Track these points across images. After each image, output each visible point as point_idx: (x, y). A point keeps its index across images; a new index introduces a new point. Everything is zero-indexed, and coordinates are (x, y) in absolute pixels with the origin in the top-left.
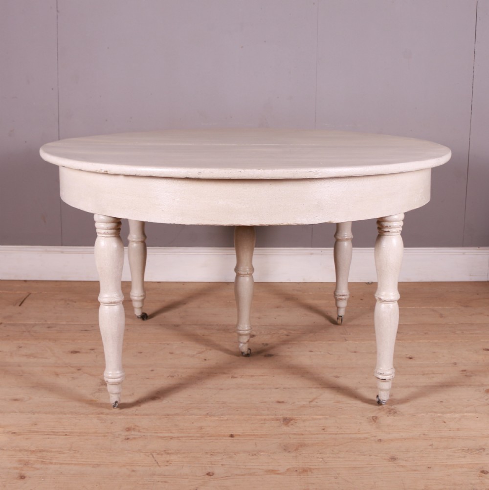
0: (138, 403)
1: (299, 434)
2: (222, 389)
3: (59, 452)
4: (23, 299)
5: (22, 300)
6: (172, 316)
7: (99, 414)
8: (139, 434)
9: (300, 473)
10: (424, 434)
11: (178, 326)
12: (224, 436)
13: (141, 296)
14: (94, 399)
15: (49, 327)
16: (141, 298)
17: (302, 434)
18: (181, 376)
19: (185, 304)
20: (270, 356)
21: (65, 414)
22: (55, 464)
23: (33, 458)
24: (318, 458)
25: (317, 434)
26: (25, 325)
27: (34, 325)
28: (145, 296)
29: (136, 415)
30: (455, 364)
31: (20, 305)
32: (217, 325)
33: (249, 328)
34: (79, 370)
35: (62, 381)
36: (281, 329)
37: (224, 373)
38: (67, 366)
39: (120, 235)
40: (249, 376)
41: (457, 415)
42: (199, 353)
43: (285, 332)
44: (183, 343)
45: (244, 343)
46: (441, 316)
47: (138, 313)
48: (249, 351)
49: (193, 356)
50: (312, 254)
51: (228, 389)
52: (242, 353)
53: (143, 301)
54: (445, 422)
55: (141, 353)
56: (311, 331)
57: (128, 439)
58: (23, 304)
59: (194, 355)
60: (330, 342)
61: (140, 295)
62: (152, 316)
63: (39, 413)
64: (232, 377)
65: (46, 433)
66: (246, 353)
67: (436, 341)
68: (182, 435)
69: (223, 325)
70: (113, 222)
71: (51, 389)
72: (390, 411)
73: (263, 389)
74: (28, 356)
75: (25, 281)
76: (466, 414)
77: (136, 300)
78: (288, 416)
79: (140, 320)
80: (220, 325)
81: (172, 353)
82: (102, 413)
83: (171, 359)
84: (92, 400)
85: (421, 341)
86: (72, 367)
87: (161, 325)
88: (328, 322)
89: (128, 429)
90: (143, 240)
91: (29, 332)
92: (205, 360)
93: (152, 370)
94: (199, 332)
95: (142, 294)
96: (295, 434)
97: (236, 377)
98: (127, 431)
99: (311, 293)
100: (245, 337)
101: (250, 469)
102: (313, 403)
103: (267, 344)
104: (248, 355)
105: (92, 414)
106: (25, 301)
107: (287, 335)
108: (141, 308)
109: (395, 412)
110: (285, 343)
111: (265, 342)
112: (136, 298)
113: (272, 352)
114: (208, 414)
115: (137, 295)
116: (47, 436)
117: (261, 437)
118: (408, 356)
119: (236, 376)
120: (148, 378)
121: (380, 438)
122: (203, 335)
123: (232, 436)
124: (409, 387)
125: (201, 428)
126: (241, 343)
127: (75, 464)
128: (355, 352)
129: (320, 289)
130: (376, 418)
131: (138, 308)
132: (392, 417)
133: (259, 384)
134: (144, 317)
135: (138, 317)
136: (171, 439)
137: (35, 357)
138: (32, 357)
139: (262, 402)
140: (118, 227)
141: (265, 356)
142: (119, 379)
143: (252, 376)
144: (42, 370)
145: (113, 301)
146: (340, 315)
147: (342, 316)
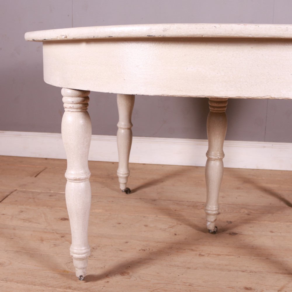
0: (107, 275)
2: (189, 268)
4: (40, 171)
5: (38, 173)
6: (151, 192)
7: (66, 288)
11: (155, 200)
13: (125, 174)
14: (67, 269)
15: (50, 196)
16: (125, 176)
18: (152, 250)
19: (162, 182)
20: (235, 234)
21: (35, 285)
26: (33, 193)
27: (39, 193)
28: (129, 174)
31: (35, 177)
32: (188, 201)
33: (217, 209)
34: (62, 237)
35: (45, 248)
36: (242, 208)
37: (192, 250)
38: (54, 233)
39: (88, 110)
40: (215, 255)
42: (170, 228)
43: (246, 212)
44: (157, 216)
45: (212, 222)
47: (123, 187)
48: (216, 229)
49: (164, 230)
50: (264, 147)
51: (196, 269)
52: (209, 230)
53: (127, 178)
55: (120, 224)
56: (268, 211)
58: (38, 176)
59: (166, 229)
60: (288, 224)
61: (124, 173)
62: (134, 191)
64: (199, 255)
66: (213, 231)
69: (193, 202)
70: (79, 96)
73: (230, 271)
74: (24, 220)
75: (46, 159)
77: (121, 177)
79: (124, 193)
80: (190, 202)
81: (146, 226)
83: (145, 231)
84: (65, 271)
86: (57, 233)
87: (140, 199)
88: (282, 204)
90: (129, 127)
91: (34, 198)
92: (176, 234)
93: (127, 242)
94: (172, 207)
95: (126, 172)
97: (203, 255)
99: (264, 178)
100: (212, 217)
103: (231, 222)
104: (214, 233)
105: (60, 287)
106: (41, 174)
107: (249, 215)
108: (126, 184)
110: (247, 221)
111: (229, 220)
112: (121, 175)
113: (235, 230)
115: (122, 173)
120: (121, 251)
122: (175, 210)
126: (209, 221)
129: (271, 175)
131: (122, 184)
133: (226, 265)
134: (128, 191)
135: (122, 191)
137: (30, 222)
138: (27, 222)
139: (229, 287)
140: (85, 102)
141: (230, 234)
142: (84, 255)
143: (219, 255)
144: (31, 235)
145: (78, 178)
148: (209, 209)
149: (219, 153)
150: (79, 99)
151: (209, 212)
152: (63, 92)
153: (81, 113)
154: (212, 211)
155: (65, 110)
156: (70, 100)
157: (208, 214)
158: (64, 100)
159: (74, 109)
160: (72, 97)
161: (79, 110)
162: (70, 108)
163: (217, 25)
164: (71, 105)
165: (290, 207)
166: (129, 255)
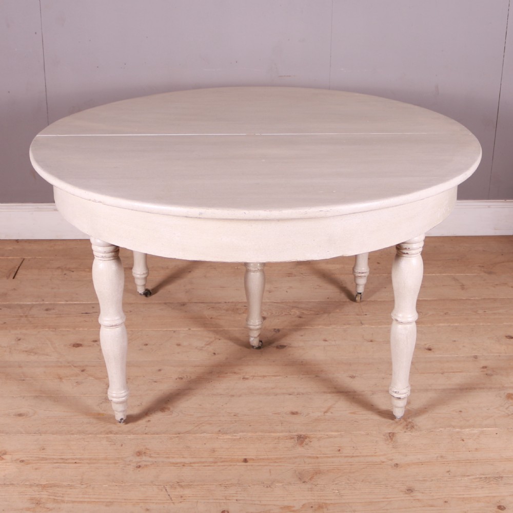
0: (146, 413)
1: (313, 458)
2: (233, 396)
3: (70, 487)
4: (17, 267)
5: (16, 270)
6: (176, 290)
7: (107, 434)
8: (150, 459)
9: (315, 510)
10: (442, 457)
11: (184, 304)
12: (238, 461)
13: (144, 274)
14: (101, 412)
15: (47, 310)
16: (144, 276)
17: (317, 458)
18: (191, 377)
20: (282, 347)
21: (73, 434)
22: (68, 502)
23: (44, 495)
24: (333, 490)
25: (332, 457)
26: (21, 307)
27: (32, 306)
28: (148, 273)
29: (146, 434)
30: (476, 357)
31: (14, 278)
32: (226, 302)
34: (83, 371)
35: (67, 388)
37: (235, 373)
38: (70, 366)
40: (260, 376)
41: (476, 431)
42: (207, 345)
44: (190, 329)
45: (255, 338)
46: (463, 287)
47: (141, 290)
48: (261, 343)
49: (201, 349)
51: (240, 396)
52: (253, 347)
53: (146, 279)
54: (463, 440)
55: (147, 345)
56: (324, 309)
57: (140, 467)
58: (17, 276)
59: (202, 347)
60: (345, 327)
61: (142, 273)
62: (155, 291)
63: (45, 433)
64: (243, 378)
65: (55, 461)
66: (257, 346)
67: (456, 324)
68: (195, 460)
69: (232, 302)
71: (55, 397)
72: (407, 425)
73: (276, 395)
74: (29, 352)
75: (17, 241)
76: (485, 429)
77: (138, 278)
78: (303, 433)
79: (144, 297)
80: (229, 302)
81: (179, 345)
82: (111, 432)
83: (178, 353)
84: (99, 414)
85: (441, 325)
86: (75, 367)
87: (165, 303)
88: (343, 297)
89: (139, 454)
91: (26, 316)
92: (215, 354)
93: (160, 370)
94: (207, 313)
95: (145, 272)
96: (310, 457)
97: (247, 379)
98: (138, 456)
101: (265, 505)
102: (329, 414)
103: (279, 330)
104: (259, 348)
105: (101, 433)
106: (18, 272)
107: (300, 317)
109: (413, 427)
110: (297, 327)
111: (276, 328)
112: (138, 276)
113: (283, 342)
114: (220, 431)
115: (139, 273)
116: (57, 465)
117: (275, 462)
118: (427, 346)
119: (247, 377)
120: (155, 382)
121: (396, 462)
122: (211, 318)
123: (245, 461)
124: (427, 390)
125: (214, 451)
126: (252, 337)
127: (88, 502)
128: (371, 341)
130: (393, 434)
131: (140, 286)
132: (410, 433)
133: (273, 388)
134: (148, 293)
135: (140, 294)
136: (183, 466)
137: (36, 353)
138: (32, 354)
139: (275, 414)
140: (117, 250)
141: (277, 347)
142: (124, 398)
143: (264, 376)
144: (45, 372)
145: (114, 324)
146: (359, 292)
147: (360, 293)
148: (251, 324)
150: (111, 249)
154: (254, 326)
159: (106, 258)
160: (104, 247)
161: (111, 258)
162: (102, 257)
163: (247, 212)
164: (104, 255)
166: (166, 387)
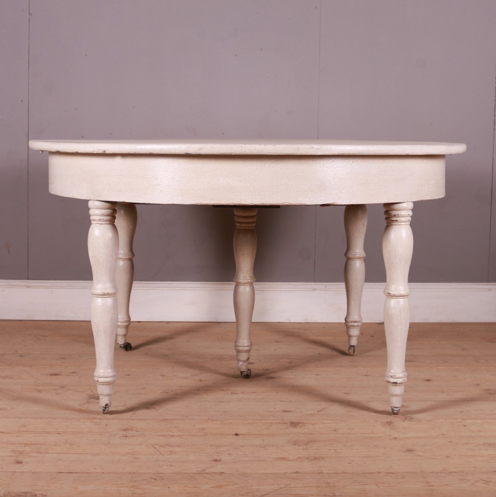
1: (308, 434)
2: (222, 402)
3: (55, 445)
7: (91, 419)
8: (137, 433)
9: (311, 460)
10: (443, 435)
11: (166, 355)
12: (229, 435)
13: (125, 322)
15: (21, 356)
17: (312, 434)
19: (172, 339)
20: (273, 378)
22: (52, 453)
23: (27, 449)
24: (330, 450)
25: (328, 434)
29: (131, 419)
30: (478, 385)
33: (249, 345)
35: (46, 396)
36: (283, 358)
38: (49, 385)
40: (250, 392)
41: (479, 421)
42: (193, 376)
44: (174, 368)
45: (244, 361)
46: (463, 349)
47: (121, 341)
48: (249, 371)
49: (187, 378)
51: (229, 402)
52: (242, 373)
53: (127, 328)
54: (465, 426)
56: (315, 359)
57: (126, 436)
60: (338, 368)
61: (123, 321)
62: (136, 348)
64: (232, 393)
65: (37, 433)
66: (246, 373)
67: (456, 368)
68: (183, 434)
69: (218, 355)
70: (109, 208)
72: (405, 418)
73: (267, 402)
76: (488, 420)
77: (119, 326)
78: (296, 421)
79: (123, 350)
80: (214, 355)
81: (163, 376)
82: (94, 418)
83: (163, 380)
84: (82, 410)
85: (440, 368)
86: (54, 385)
87: (147, 355)
88: (335, 353)
89: (125, 430)
90: (130, 257)
92: (201, 381)
93: (144, 388)
94: (191, 360)
95: (127, 320)
96: (304, 434)
98: (124, 431)
99: (314, 331)
100: (244, 354)
101: (259, 457)
102: (322, 412)
104: (247, 376)
105: (84, 419)
107: (290, 363)
108: (125, 335)
109: (412, 419)
110: (288, 368)
111: (265, 368)
113: (273, 375)
114: (209, 419)
115: (120, 320)
117: (268, 436)
118: (425, 379)
119: (236, 392)
120: (140, 394)
121: (394, 437)
122: (196, 363)
123: (237, 435)
124: (426, 401)
125: (203, 429)
126: (241, 361)
127: (73, 454)
128: (366, 375)
129: (324, 327)
130: (391, 422)
131: (121, 336)
132: (409, 422)
133: (263, 398)
134: (127, 347)
135: (120, 346)
136: (172, 436)
140: (114, 215)
141: (267, 378)
142: (111, 379)
145: (106, 292)
146: (352, 345)
147: (354, 346)
148: (240, 344)
149: (248, 275)
150: (108, 211)
151: (240, 348)
152: (91, 204)
153: (110, 225)
154: (243, 346)
155: (92, 222)
156: (98, 212)
157: (239, 351)
158: (91, 212)
159: (104, 221)
160: (102, 209)
161: (108, 222)
162: (100, 220)
164: (101, 218)
165: (343, 356)
166: (151, 397)
